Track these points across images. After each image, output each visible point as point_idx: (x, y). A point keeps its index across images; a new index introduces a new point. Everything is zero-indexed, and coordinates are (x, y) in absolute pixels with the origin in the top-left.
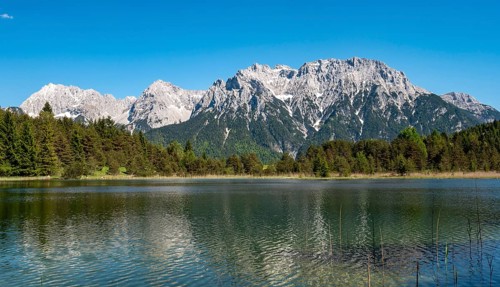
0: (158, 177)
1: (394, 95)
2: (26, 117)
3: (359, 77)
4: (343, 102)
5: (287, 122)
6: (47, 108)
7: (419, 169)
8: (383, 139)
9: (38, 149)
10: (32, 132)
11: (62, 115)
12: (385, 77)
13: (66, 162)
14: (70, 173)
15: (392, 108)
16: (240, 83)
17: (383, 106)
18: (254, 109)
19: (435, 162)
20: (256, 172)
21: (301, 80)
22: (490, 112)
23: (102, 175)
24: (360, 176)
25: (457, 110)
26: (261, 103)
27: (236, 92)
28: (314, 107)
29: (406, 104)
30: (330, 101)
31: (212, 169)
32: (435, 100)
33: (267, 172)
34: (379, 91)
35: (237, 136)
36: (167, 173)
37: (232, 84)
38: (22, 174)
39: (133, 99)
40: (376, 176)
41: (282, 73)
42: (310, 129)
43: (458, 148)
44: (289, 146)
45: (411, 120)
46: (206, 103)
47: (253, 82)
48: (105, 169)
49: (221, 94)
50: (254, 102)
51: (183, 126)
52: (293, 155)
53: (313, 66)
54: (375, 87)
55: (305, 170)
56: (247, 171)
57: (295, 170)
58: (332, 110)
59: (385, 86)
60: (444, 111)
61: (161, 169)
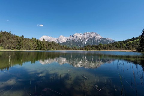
0: (62, 50)
1: (98, 38)
2: (40, 41)
3: (92, 35)
4: (90, 39)
5: (81, 42)
6: (44, 39)
7: (102, 50)
8: (96, 45)
9: (43, 46)
10: (42, 43)
11: (46, 41)
12: (97, 35)
13: (47, 48)
14: (48, 50)
15: (98, 40)
16: (74, 36)
17: (96, 40)
18: (76, 40)
19: (105, 48)
20: (77, 50)
21: (83, 36)
22: (114, 41)
23: (53, 50)
24: (93, 50)
25: (108, 40)
26: (77, 39)
27: (73, 37)
28: (85, 40)
29: (100, 39)
30: (88, 39)
31: (70, 49)
32: (105, 39)
33: (78, 50)
34: (96, 37)
35: (73, 44)
36: (63, 50)
37: (73, 36)
38: (40, 50)
39: (57, 38)
40: (96, 50)
41: (80, 34)
42: (85, 43)
43: (108, 46)
44: (81, 46)
45: (101, 42)
46: (69, 39)
47: (76, 36)
48: (53, 49)
49: (71, 38)
50: (76, 39)
51: (65, 42)
52: (82, 47)
53: (85, 33)
54: (95, 37)
55: (84, 49)
56: (75, 50)
57: (83, 49)
58: (88, 40)
59: (97, 37)
60: (106, 41)
61: (62, 49)
